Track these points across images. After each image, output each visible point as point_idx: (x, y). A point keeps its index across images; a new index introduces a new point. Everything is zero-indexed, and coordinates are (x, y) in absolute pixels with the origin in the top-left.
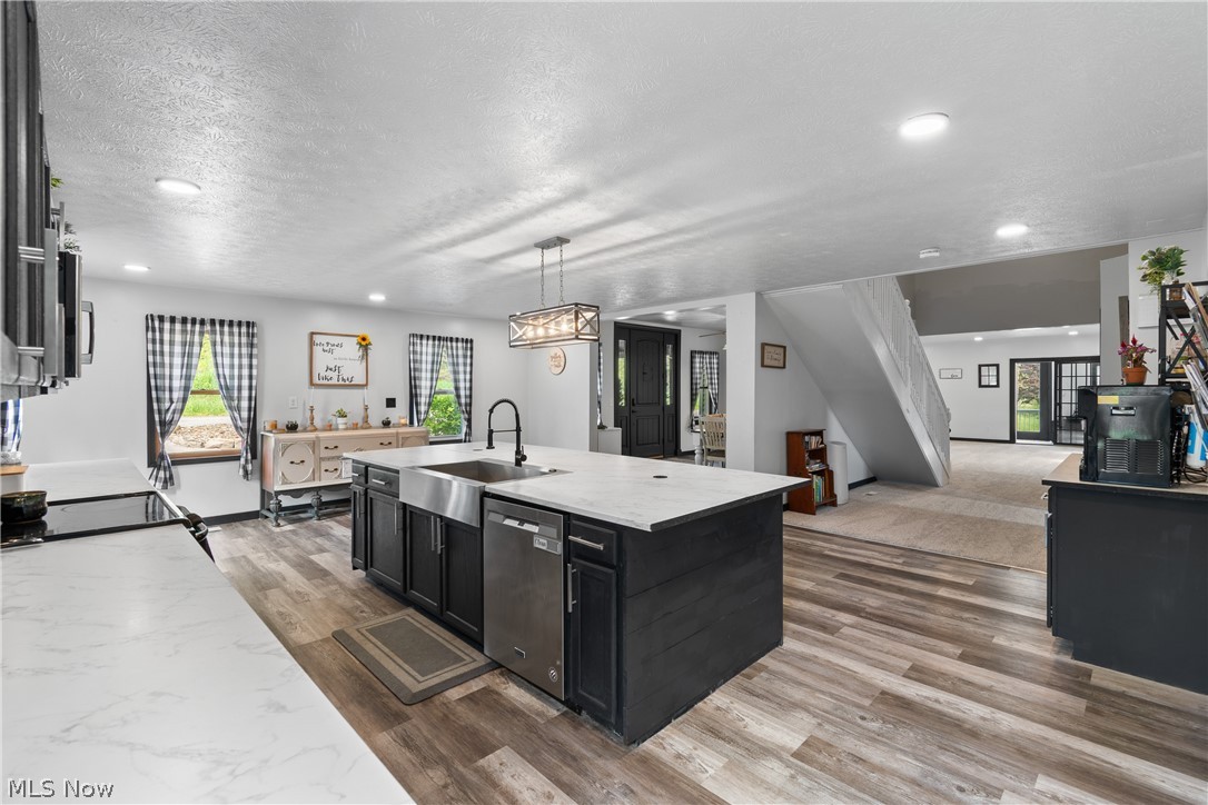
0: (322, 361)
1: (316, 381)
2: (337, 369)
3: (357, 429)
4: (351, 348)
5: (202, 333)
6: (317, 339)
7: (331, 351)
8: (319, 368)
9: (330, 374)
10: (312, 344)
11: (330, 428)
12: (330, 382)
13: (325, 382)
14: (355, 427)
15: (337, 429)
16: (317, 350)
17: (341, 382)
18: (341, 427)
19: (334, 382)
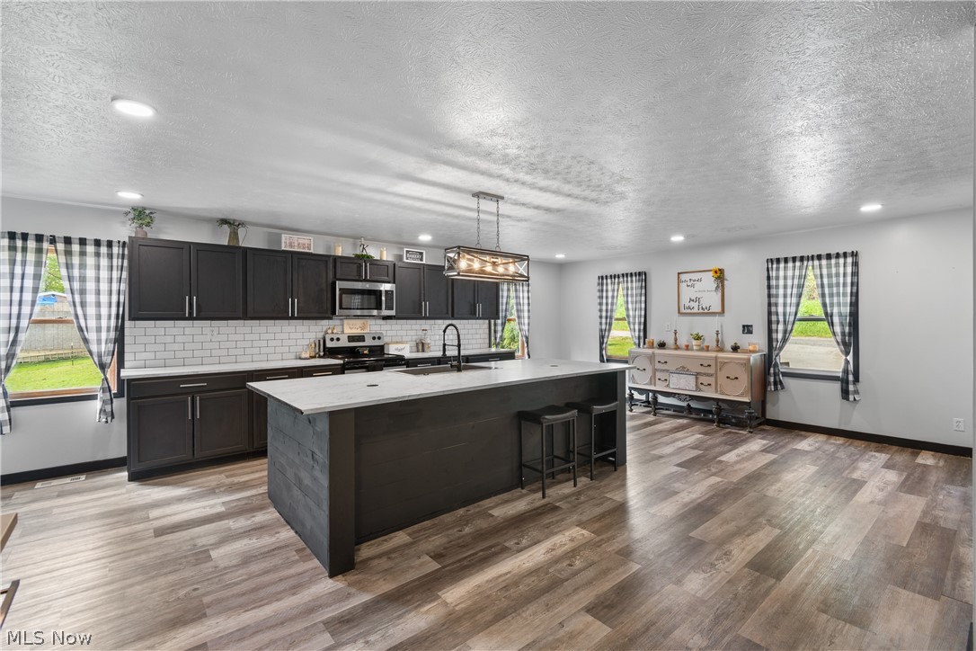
0: (687, 293)
1: (682, 310)
2: (698, 300)
3: (708, 350)
4: (709, 281)
5: (619, 283)
6: (683, 277)
7: (693, 286)
8: (685, 301)
9: (692, 304)
10: (679, 281)
11: (687, 348)
12: (693, 311)
13: (689, 311)
14: (707, 349)
15: (692, 350)
16: (683, 286)
17: (701, 311)
18: (695, 348)
19: (696, 310)
